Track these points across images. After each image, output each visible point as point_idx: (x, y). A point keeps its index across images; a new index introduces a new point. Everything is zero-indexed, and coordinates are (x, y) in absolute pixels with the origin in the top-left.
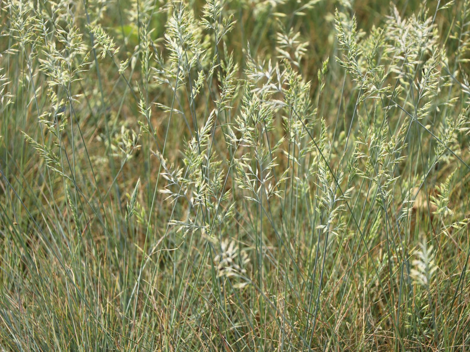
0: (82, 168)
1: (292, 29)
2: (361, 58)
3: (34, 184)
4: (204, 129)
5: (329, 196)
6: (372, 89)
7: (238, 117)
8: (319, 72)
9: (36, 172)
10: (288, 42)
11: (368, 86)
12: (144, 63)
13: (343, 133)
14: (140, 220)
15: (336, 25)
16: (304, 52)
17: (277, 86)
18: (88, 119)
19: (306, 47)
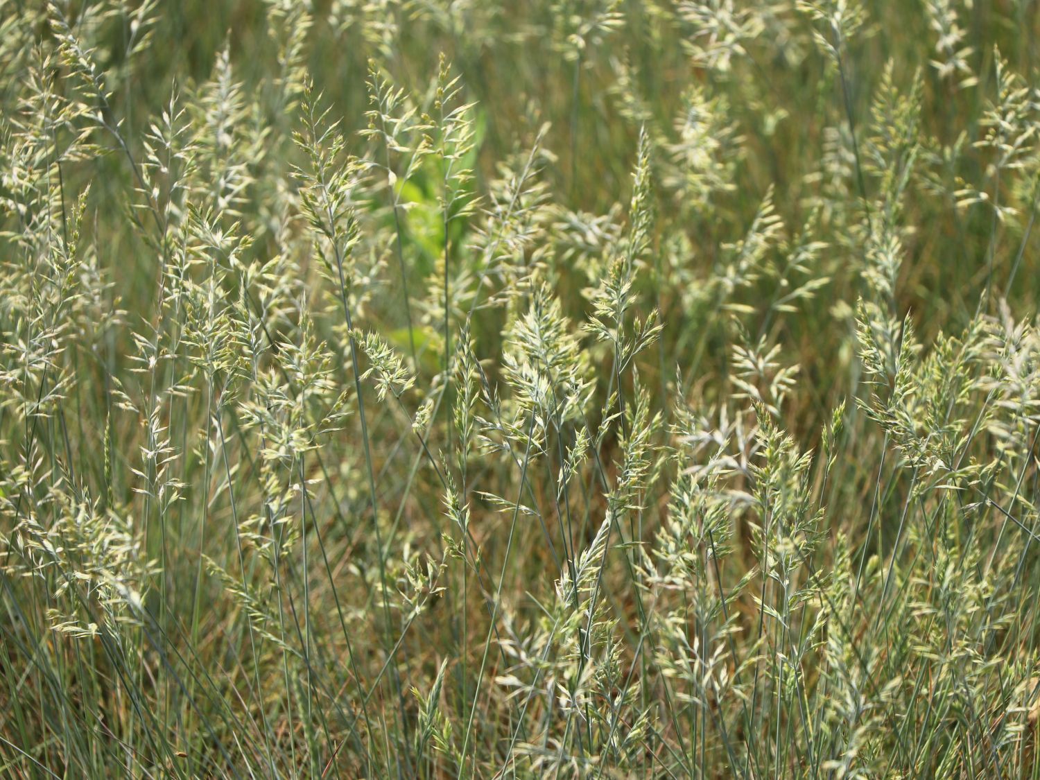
0: (317, 633)
1: (764, 337)
2: (913, 398)
3: (215, 666)
4: (588, 556)
5: (849, 700)
6: (936, 468)
7: (663, 529)
8: (824, 431)
9: (219, 641)
10: (756, 364)
11: (928, 460)
12: (460, 414)
13: (874, 559)
14: (441, 747)
15: (859, 333)
16: (789, 385)
17: (738, 459)
18: (331, 526)
19: (792, 377)
